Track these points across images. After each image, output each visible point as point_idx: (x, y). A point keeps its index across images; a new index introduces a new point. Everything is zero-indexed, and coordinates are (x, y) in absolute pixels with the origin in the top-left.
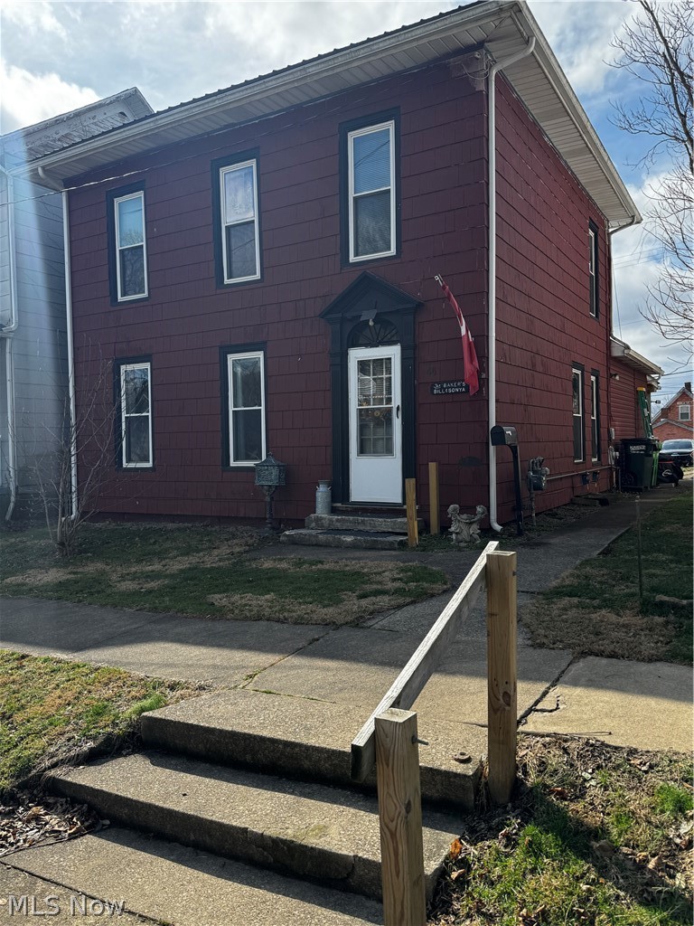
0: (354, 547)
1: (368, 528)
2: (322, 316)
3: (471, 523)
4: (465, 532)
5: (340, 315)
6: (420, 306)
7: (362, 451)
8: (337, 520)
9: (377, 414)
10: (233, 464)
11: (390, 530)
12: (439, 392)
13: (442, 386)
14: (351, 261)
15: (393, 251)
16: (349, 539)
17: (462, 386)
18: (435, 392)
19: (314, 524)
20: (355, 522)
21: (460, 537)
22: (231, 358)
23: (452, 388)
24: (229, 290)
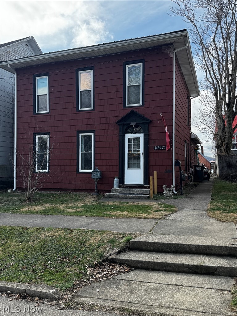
0: (132, 198)
1: (134, 192)
2: (117, 123)
3: (170, 191)
4: (168, 194)
5: (123, 123)
6: (151, 122)
7: (129, 167)
8: (123, 190)
9: (134, 155)
10: (80, 171)
11: (142, 193)
12: (157, 149)
13: (158, 147)
14: (126, 106)
15: (141, 104)
16: (130, 196)
17: (164, 147)
18: (155, 149)
19: (114, 191)
20: (129, 190)
21: (167, 195)
22: (81, 135)
23: (161, 148)
24: (81, 112)
